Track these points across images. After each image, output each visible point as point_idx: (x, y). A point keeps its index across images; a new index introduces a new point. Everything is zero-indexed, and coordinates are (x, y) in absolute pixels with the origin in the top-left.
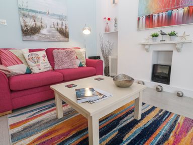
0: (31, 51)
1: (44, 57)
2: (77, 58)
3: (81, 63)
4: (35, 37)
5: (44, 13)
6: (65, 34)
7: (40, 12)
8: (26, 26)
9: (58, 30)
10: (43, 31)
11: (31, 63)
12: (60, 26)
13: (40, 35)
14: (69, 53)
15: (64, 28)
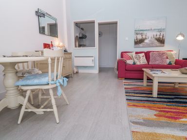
0: (137, 53)
1: (143, 56)
2: (167, 58)
3: (170, 62)
4: (141, 45)
5: (149, 30)
6: (161, 41)
7: (146, 30)
8: (137, 39)
9: (156, 39)
10: (146, 41)
11: (136, 60)
12: (158, 36)
13: (144, 44)
14: (161, 54)
15: (161, 37)
